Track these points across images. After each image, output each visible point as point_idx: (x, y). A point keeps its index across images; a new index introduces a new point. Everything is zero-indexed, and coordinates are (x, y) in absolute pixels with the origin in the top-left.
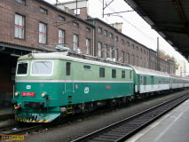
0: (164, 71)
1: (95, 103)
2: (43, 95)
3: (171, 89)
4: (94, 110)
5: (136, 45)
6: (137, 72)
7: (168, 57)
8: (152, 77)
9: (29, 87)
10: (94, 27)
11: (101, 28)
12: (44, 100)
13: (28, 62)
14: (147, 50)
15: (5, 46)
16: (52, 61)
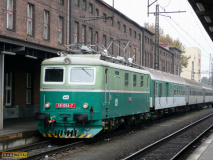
2: (85, 106)
8: (167, 84)
9: (66, 97)
13: (63, 67)
15: (25, 45)
16: (94, 68)
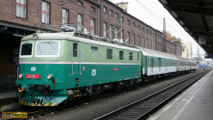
0: (170, 53)
1: (102, 85)
2: (49, 77)
3: (178, 71)
4: (101, 94)
5: (142, 26)
6: (145, 54)
7: (174, 38)
8: (160, 59)
10: (99, 6)
11: (106, 8)
12: (50, 83)
13: (33, 42)
14: (153, 32)
15: (7, 25)
16: (59, 42)
